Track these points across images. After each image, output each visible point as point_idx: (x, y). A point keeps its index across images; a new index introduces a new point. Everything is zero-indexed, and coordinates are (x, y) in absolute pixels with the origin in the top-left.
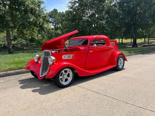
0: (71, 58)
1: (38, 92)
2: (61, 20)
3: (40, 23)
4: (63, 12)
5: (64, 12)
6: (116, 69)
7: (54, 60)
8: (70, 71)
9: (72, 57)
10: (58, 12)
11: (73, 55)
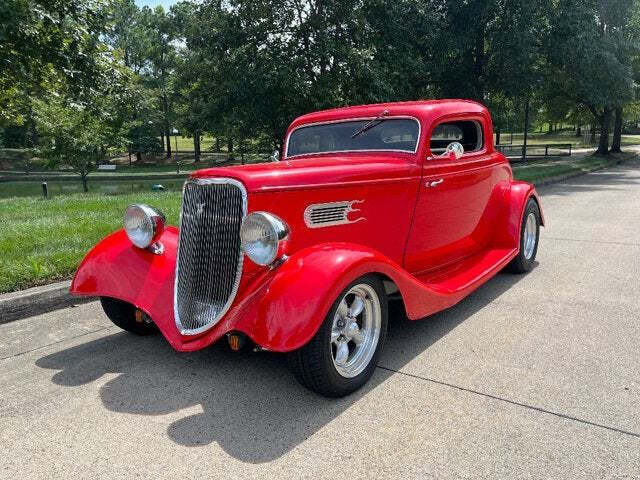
0: (346, 221)
1: (215, 443)
2: (153, 43)
3: (73, 46)
4: (160, 10)
5: (167, 10)
6: (518, 269)
7: (282, 235)
8: (368, 297)
9: (351, 216)
10: (135, 7)
11: (354, 207)
